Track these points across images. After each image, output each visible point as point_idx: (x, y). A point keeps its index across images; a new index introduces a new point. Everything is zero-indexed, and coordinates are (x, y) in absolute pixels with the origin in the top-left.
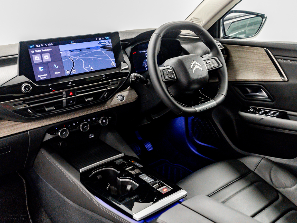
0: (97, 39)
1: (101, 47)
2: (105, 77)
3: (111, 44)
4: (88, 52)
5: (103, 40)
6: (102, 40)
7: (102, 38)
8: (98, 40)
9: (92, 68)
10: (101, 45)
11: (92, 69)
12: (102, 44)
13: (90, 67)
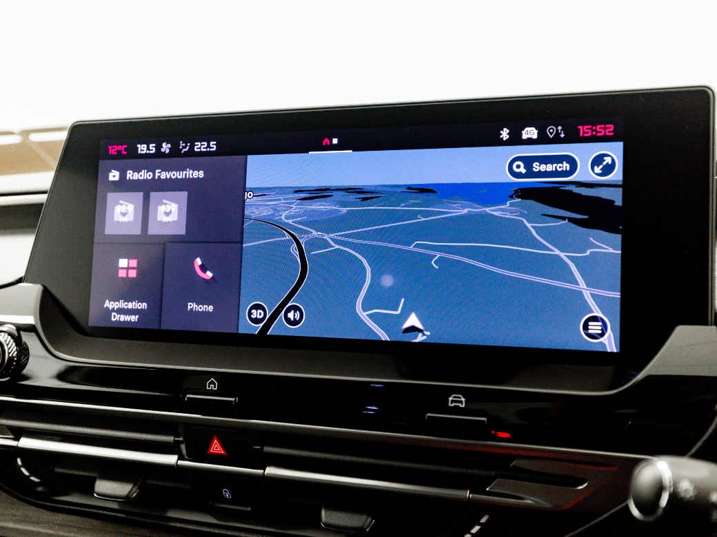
0: (505, 134)
1: (525, 193)
2: (456, 410)
3: (617, 175)
4: (414, 215)
5: (557, 140)
6: (542, 140)
7: (551, 131)
8: (516, 140)
9: (413, 321)
10: (530, 173)
11: (413, 329)
12: (537, 167)
13: (405, 316)
